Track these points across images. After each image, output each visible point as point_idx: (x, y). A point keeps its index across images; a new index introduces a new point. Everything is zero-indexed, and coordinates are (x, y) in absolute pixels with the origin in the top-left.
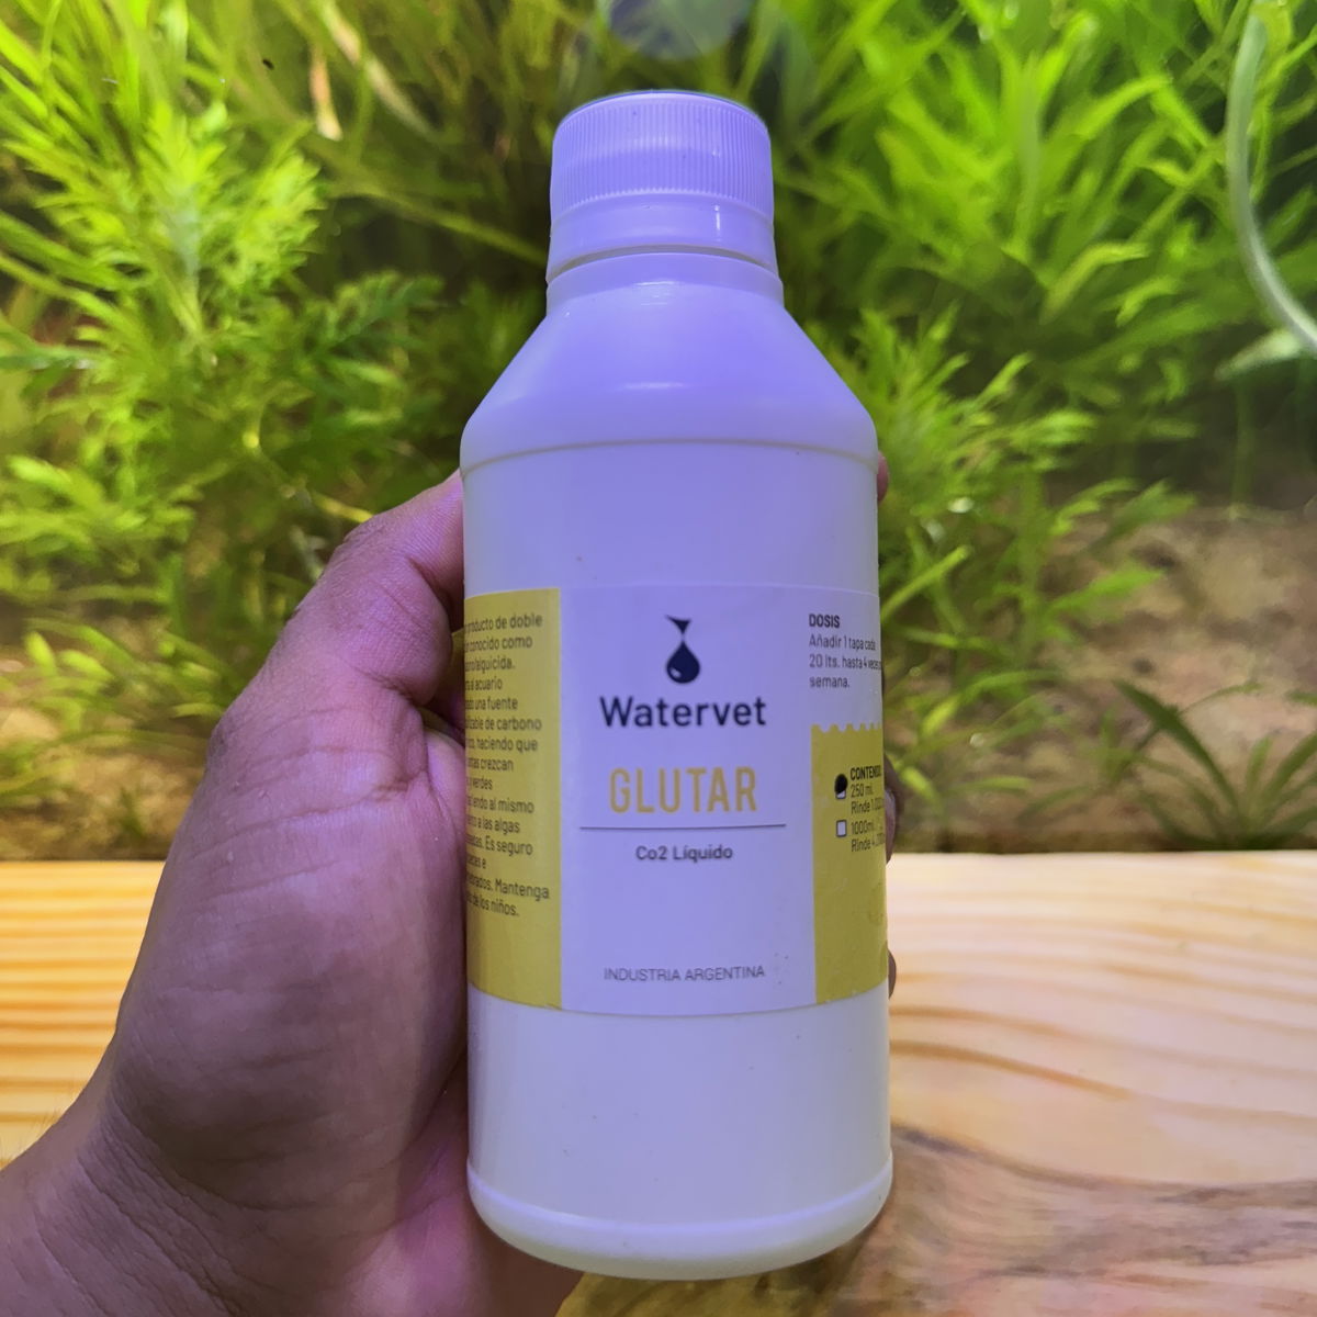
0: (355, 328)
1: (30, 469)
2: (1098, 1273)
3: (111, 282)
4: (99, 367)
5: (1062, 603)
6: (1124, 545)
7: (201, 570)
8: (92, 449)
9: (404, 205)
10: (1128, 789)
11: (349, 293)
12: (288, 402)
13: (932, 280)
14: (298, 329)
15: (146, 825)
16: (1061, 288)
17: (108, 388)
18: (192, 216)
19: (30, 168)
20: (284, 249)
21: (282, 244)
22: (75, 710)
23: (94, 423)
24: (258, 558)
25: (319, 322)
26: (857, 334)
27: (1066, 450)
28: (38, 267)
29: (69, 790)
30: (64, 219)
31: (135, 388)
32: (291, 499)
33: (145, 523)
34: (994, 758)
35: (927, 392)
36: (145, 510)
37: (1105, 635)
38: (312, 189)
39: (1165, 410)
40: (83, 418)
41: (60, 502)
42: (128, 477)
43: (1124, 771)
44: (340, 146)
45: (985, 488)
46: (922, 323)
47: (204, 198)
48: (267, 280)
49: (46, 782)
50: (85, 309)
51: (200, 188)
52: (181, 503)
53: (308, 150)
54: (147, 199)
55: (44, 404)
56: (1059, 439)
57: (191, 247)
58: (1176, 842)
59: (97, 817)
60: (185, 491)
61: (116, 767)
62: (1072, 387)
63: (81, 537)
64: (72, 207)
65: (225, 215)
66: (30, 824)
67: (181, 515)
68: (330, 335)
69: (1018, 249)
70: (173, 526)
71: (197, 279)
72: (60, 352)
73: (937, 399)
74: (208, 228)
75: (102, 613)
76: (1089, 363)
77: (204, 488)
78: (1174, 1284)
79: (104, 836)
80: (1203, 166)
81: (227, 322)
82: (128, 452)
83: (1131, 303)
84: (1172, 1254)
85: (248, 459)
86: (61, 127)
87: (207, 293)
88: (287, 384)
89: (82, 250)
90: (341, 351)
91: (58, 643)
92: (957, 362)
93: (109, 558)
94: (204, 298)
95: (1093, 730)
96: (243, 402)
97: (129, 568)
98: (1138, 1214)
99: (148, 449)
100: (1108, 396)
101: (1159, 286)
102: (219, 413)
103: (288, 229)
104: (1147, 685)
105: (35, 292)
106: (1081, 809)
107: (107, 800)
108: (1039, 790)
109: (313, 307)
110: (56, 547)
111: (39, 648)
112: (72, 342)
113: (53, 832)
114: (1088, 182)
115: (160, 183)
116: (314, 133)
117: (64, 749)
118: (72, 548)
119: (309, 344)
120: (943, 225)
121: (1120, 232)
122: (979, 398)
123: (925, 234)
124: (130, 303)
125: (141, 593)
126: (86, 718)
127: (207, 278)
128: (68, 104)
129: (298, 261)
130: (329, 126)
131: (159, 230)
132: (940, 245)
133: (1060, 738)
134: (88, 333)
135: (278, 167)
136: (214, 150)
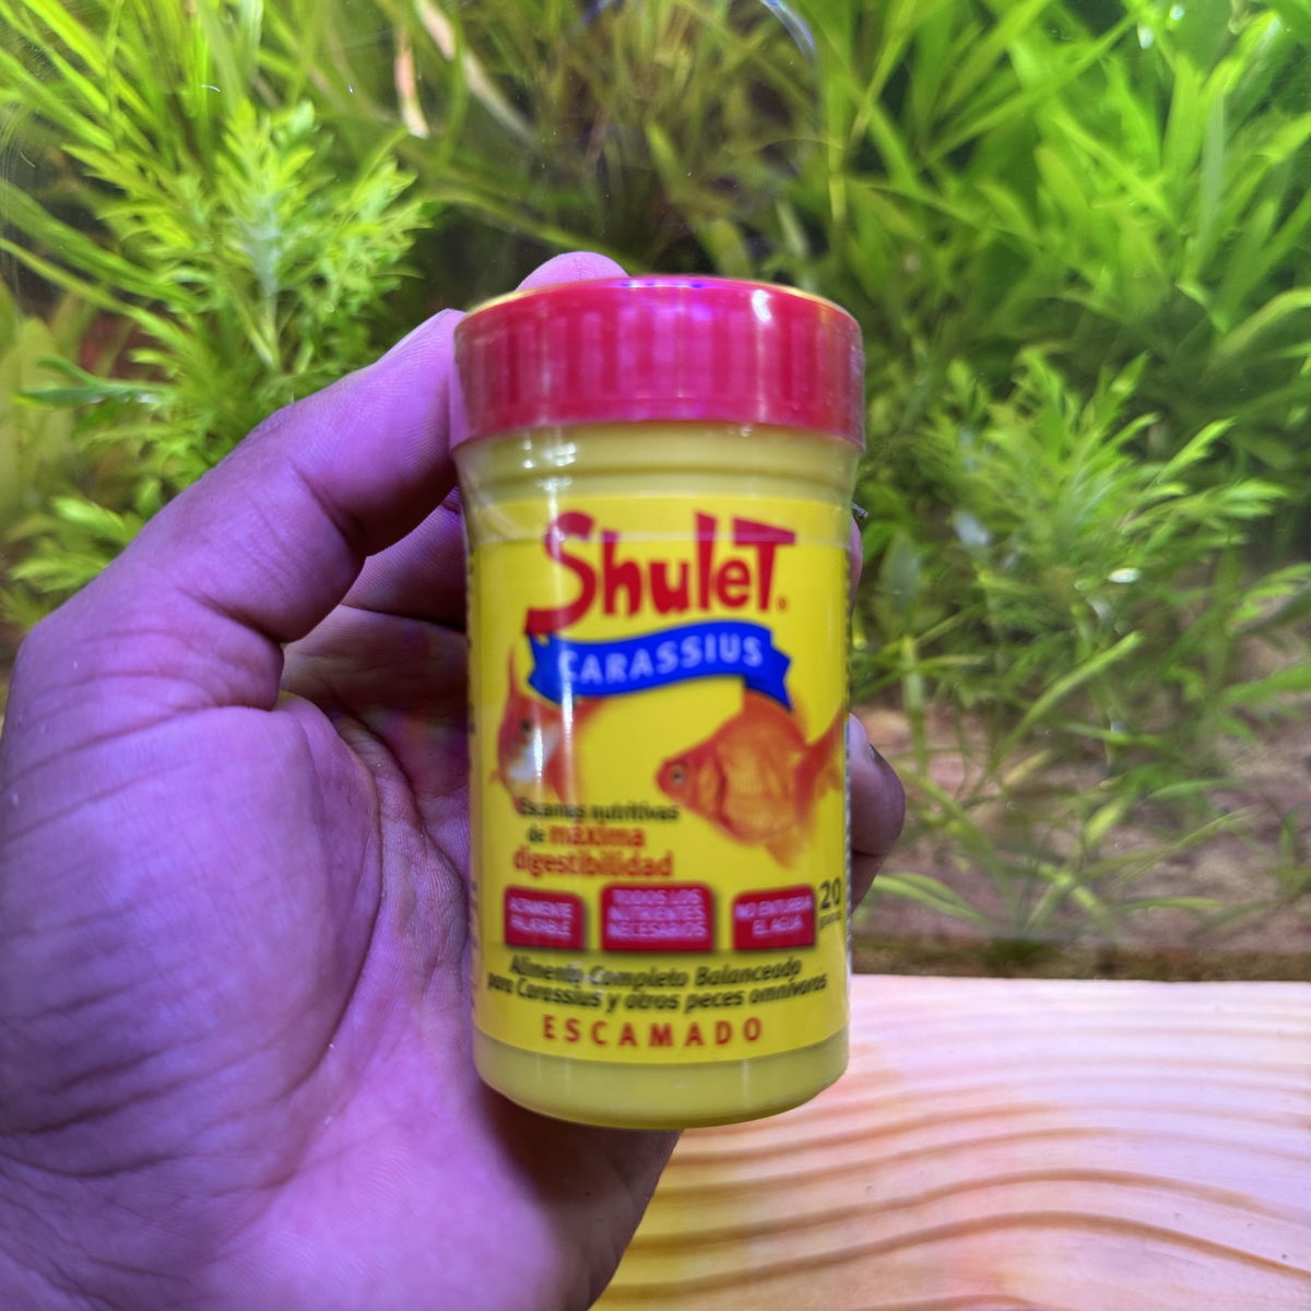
106: (1258, 927)
128: (130, 96)
133: (1229, 841)
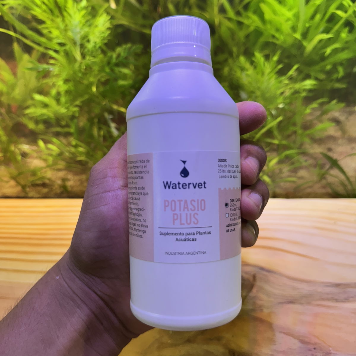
0: (120, 59)
1: (38, 97)
2: (309, 303)
3: (58, 48)
4: (55, 70)
5: (308, 132)
6: (325, 117)
7: (81, 124)
8: (54, 92)
9: (133, 26)
10: (324, 182)
11: (119, 50)
12: (103, 80)
13: (275, 45)
14: (106, 59)
15: (69, 189)
16: (309, 46)
17: (57, 76)
18: (78, 30)
19: (37, 18)
20: (102, 38)
21: (102, 37)
22: (50, 159)
23: (54, 85)
24: (96, 120)
25: (111, 57)
26: (254, 59)
27: (310, 91)
28: (39, 44)
29: (49, 179)
30: (45, 32)
31: (64, 75)
32: (104, 105)
33: (68, 111)
34: (288, 174)
35: (272, 74)
36: (67, 108)
37: (319, 141)
38: (109, 22)
39: (338, 80)
40: (51, 84)
41: (46, 106)
42: (63, 99)
43: (323, 177)
44: (116, 11)
45: (288, 101)
46: (271, 56)
47: (81, 25)
48: (98, 46)
49: (43, 178)
50: (51, 55)
51: (80, 22)
52: (76, 106)
53: (107, 11)
54: (66, 26)
55: (41, 80)
56: (308, 87)
57: (78, 38)
58: (335, 195)
59: (56, 186)
60: (78, 103)
61: (61, 174)
62: (313, 74)
63: (51, 115)
64: (47, 28)
65: (86, 29)
66: (40, 188)
67: (76, 109)
68: (114, 61)
69: (298, 36)
70: (74, 112)
71: (80, 47)
72: (45, 66)
73: (275, 76)
74: (82, 33)
75: (57, 135)
76: (317, 67)
77: (82, 102)
78: (328, 307)
79: (58, 191)
80: (350, 12)
81: (88, 58)
82: (63, 93)
83: (328, 51)
84: (328, 299)
85: (93, 95)
86: (44, 7)
87: (82, 50)
88: (103, 74)
89: (50, 39)
90: (117, 65)
91: (46, 142)
92: (280, 66)
93: (58, 120)
94: (82, 51)
95: (315, 166)
96: (92, 79)
97: (63, 123)
98: (320, 289)
99: (67, 92)
100: (322, 76)
101: (337, 45)
102: (85, 82)
103: (103, 33)
104: (330, 154)
105: (38, 51)
106: (311, 187)
107: (59, 182)
108: (300, 182)
109: (109, 54)
110: (45, 117)
111: (41, 143)
112: (48, 63)
113: (45, 190)
114: (318, 17)
115: (70, 22)
116: (109, 7)
117: (48, 169)
118: (49, 118)
119: (109, 63)
120: (278, 30)
121: (327, 31)
122: (286, 76)
123: (273, 32)
124: (62, 53)
125: (66, 130)
126: (53, 161)
127: (82, 46)
129: (106, 41)
130: (113, 5)
131: (70, 34)
132: (277, 35)
133: (306, 168)
134: (52, 61)
135: (100, 16)
136: (84, 12)
